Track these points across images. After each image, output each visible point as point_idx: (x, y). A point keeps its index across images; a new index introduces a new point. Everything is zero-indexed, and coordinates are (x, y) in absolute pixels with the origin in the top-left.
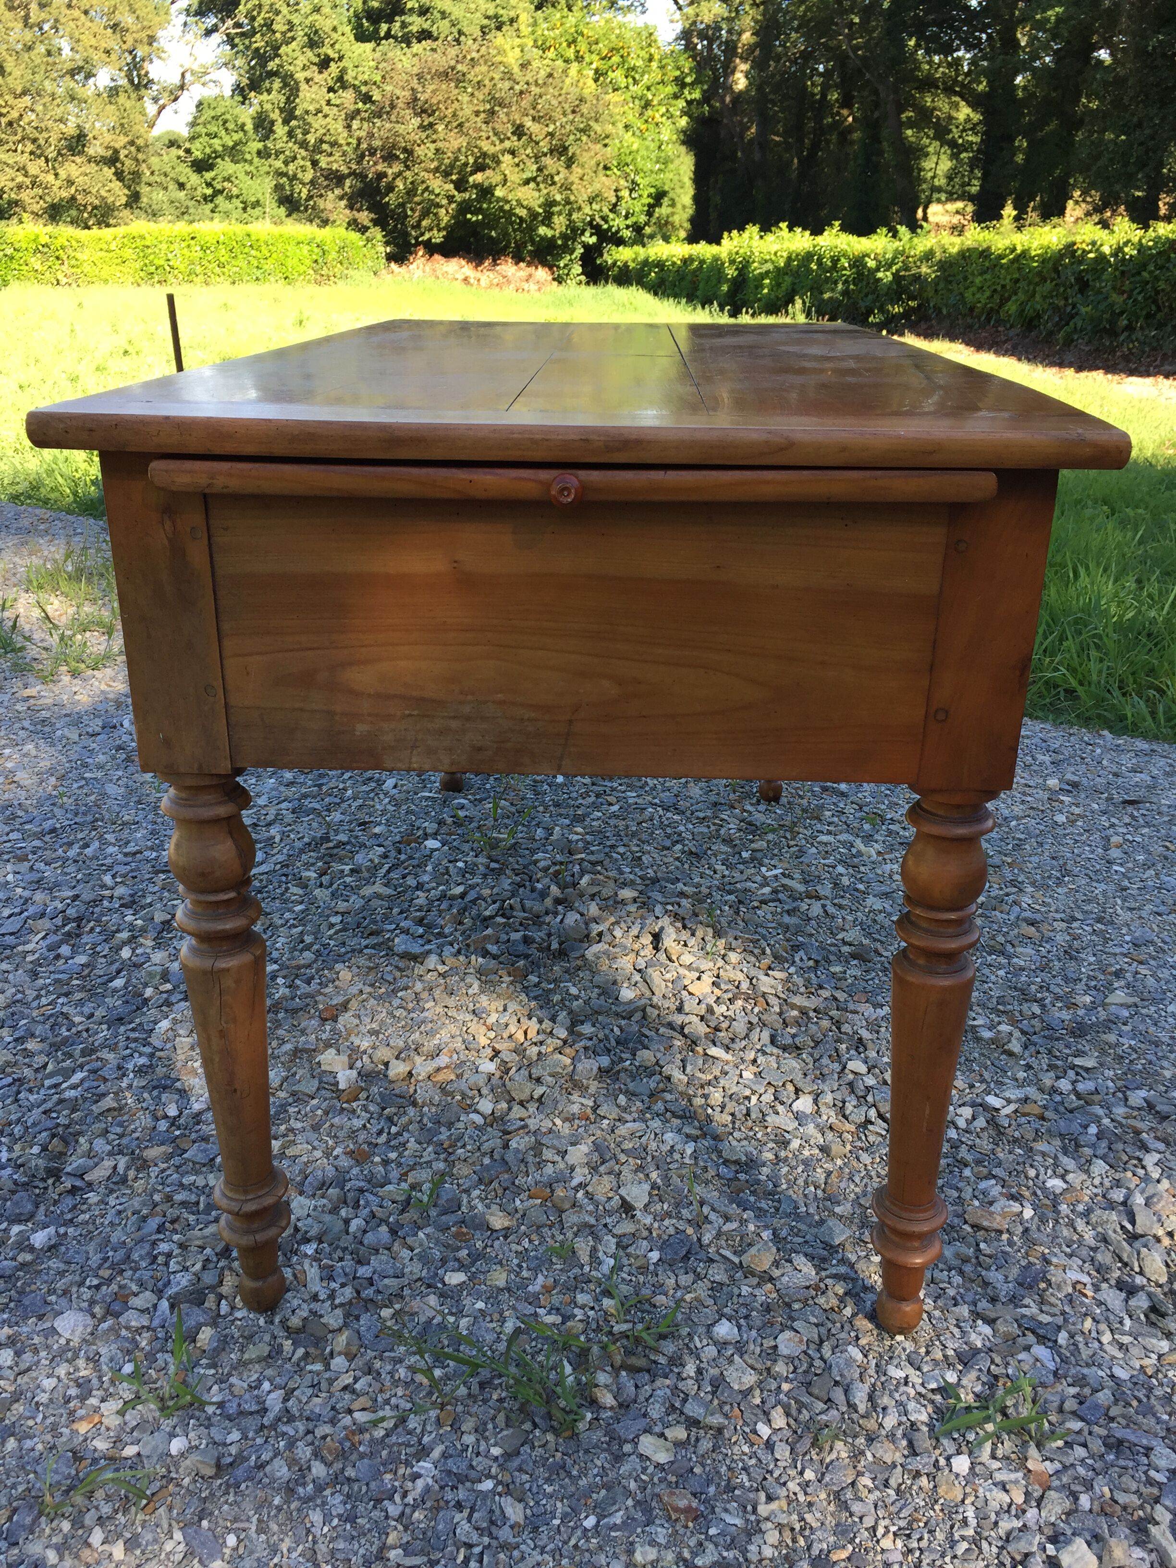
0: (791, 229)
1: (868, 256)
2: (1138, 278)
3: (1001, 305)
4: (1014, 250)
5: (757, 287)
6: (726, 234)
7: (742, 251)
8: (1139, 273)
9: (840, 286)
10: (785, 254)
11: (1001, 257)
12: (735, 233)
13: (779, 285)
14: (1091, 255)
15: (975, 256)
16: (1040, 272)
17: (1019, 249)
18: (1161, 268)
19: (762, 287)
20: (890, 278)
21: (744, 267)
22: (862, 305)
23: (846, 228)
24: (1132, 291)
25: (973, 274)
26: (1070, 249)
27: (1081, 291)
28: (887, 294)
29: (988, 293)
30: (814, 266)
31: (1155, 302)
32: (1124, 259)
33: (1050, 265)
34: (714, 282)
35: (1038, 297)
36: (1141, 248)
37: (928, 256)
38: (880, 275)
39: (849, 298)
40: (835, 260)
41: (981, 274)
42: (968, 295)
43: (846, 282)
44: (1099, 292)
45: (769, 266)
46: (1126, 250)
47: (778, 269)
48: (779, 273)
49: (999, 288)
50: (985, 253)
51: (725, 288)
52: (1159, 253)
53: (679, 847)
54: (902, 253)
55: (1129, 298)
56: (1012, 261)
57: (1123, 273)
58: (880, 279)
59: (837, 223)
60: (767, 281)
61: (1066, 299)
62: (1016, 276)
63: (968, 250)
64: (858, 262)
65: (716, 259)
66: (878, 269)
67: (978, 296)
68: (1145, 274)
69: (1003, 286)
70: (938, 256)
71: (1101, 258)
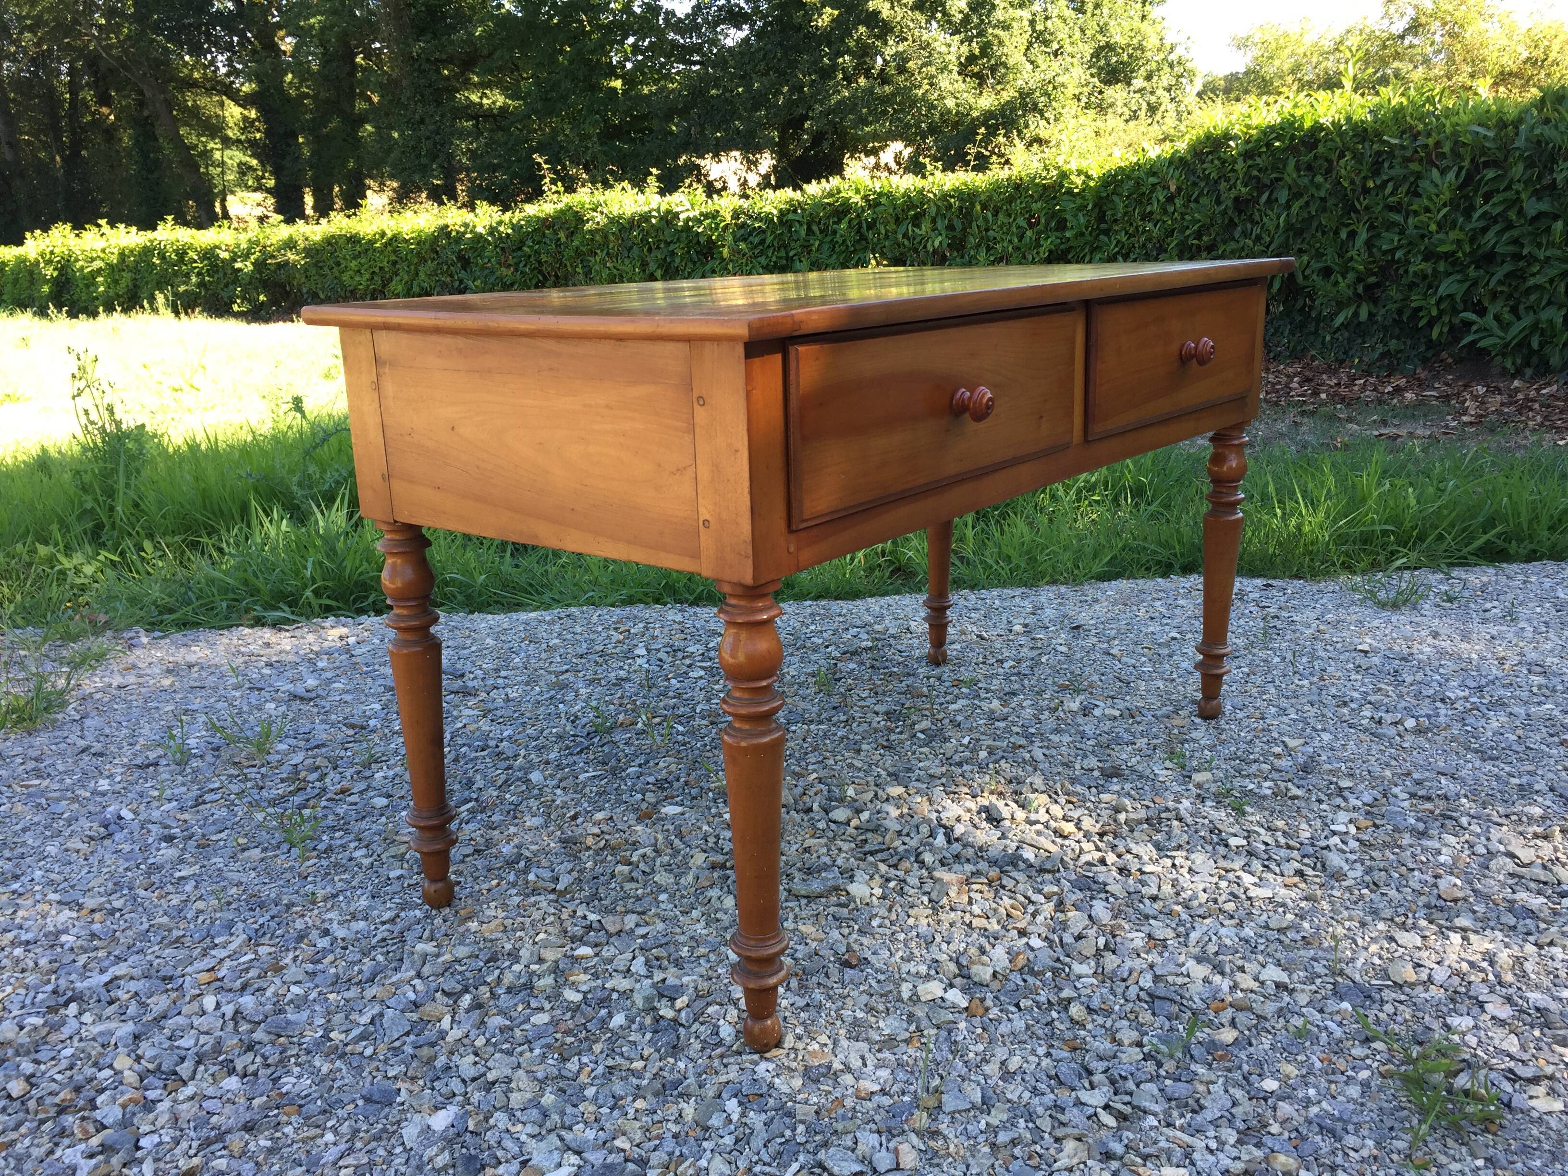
0: (112, 224)
1: (217, 247)
2: (519, 253)
3: (384, 286)
4: (383, 234)
5: (87, 286)
6: (28, 235)
7: (56, 251)
8: (520, 249)
9: (194, 279)
10: (116, 251)
11: (371, 242)
12: (38, 232)
13: (116, 282)
14: (468, 236)
15: (341, 242)
16: (418, 253)
17: (389, 234)
18: (539, 243)
19: (96, 285)
20: (251, 268)
21: (65, 266)
22: (224, 295)
23: (182, 221)
24: (517, 264)
25: (345, 259)
26: (444, 230)
27: (464, 268)
28: (250, 283)
29: (368, 276)
30: (156, 261)
31: (540, 272)
32: (500, 238)
33: (427, 245)
34: (26, 284)
35: (422, 276)
36: (513, 227)
37: (290, 244)
38: (238, 265)
39: (207, 289)
40: (181, 254)
41: (355, 258)
42: (345, 277)
43: (199, 274)
44: (483, 268)
45: (98, 264)
46: (502, 229)
47: (110, 266)
48: (114, 271)
49: (377, 270)
50: (353, 240)
51: (46, 289)
52: (535, 230)
53: (865, 747)
54: (257, 243)
55: (516, 270)
56: (386, 245)
57: (503, 249)
58: (240, 270)
59: (170, 218)
60: (100, 279)
61: (451, 276)
62: (394, 258)
63: (333, 237)
64: (209, 254)
65: (21, 261)
66: (234, 260)
67: (357, 278)
68: (526, 249)
69: (381, 268)
70: (301, 244)
71: (478, 238)
